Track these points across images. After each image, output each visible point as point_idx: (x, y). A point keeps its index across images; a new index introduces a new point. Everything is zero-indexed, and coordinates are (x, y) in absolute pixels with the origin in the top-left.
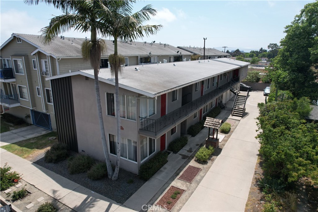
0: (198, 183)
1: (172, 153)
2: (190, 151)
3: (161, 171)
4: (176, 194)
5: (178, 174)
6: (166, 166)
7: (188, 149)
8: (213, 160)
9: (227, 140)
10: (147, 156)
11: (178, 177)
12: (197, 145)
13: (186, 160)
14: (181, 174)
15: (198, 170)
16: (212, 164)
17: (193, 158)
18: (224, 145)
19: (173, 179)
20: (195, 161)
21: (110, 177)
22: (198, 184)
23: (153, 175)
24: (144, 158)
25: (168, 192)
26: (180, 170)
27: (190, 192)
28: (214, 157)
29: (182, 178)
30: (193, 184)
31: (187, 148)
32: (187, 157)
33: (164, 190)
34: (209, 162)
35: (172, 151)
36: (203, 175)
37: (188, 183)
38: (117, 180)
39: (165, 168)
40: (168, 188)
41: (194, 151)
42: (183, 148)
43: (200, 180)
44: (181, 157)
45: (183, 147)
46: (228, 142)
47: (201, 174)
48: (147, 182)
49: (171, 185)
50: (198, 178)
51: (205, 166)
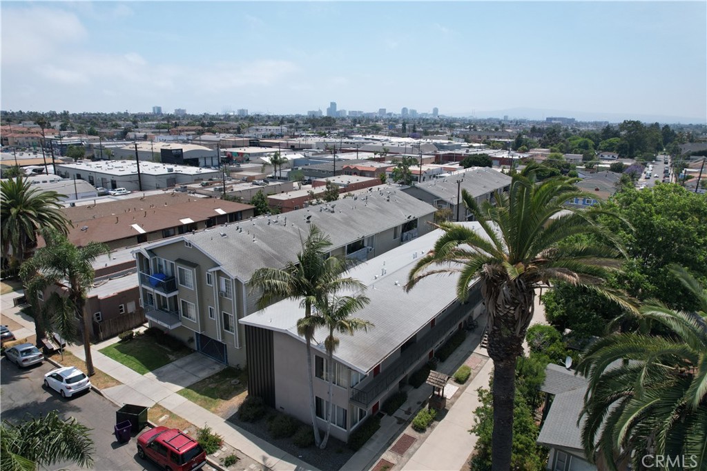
0: (410, 456)
1: (386, 415)
2: (408, 412)
3: (372, 439)
4: (385, 468)
5: (390, 445)
6: (378, 433)
7: (406, 410)
8: (433, 428)
9: (459, 396)
10: (357, 422)
11: (390, 448)
12: (419, 403)
13: (401, 425)
14: (393, 444)
15: (412, 440)
16: (431, 432)
17: (410, 423)
18: (452, 404)
19: (383, 450)
20: (413, 427)
21: (317, 445)
22: (410, 458)
23: (363, 444)
24: (354, 424)
25: (377, 466)
26: (393, 439)
27: (400, 466)
28: (435, 423)
29: (394, 449)
30: (405, 458)
31: (405, 407)
32: (404, 420)
33: (374, 463)
34: (428, 429)
35: (386, 412)
36: (417, 447)
37: (399, 456)
38: (325, 449)
39: (377, 436)
40: (378, 461)
41: (413, 412)
42: (401, 408)
43: (413, 453)
44: (396, 420)
45: (400, 406)
46: (460, 398)
47: (416, 445)
48: (356, 454)
49: (381, 458)
50: (411, 450)
51: (422, 435)
